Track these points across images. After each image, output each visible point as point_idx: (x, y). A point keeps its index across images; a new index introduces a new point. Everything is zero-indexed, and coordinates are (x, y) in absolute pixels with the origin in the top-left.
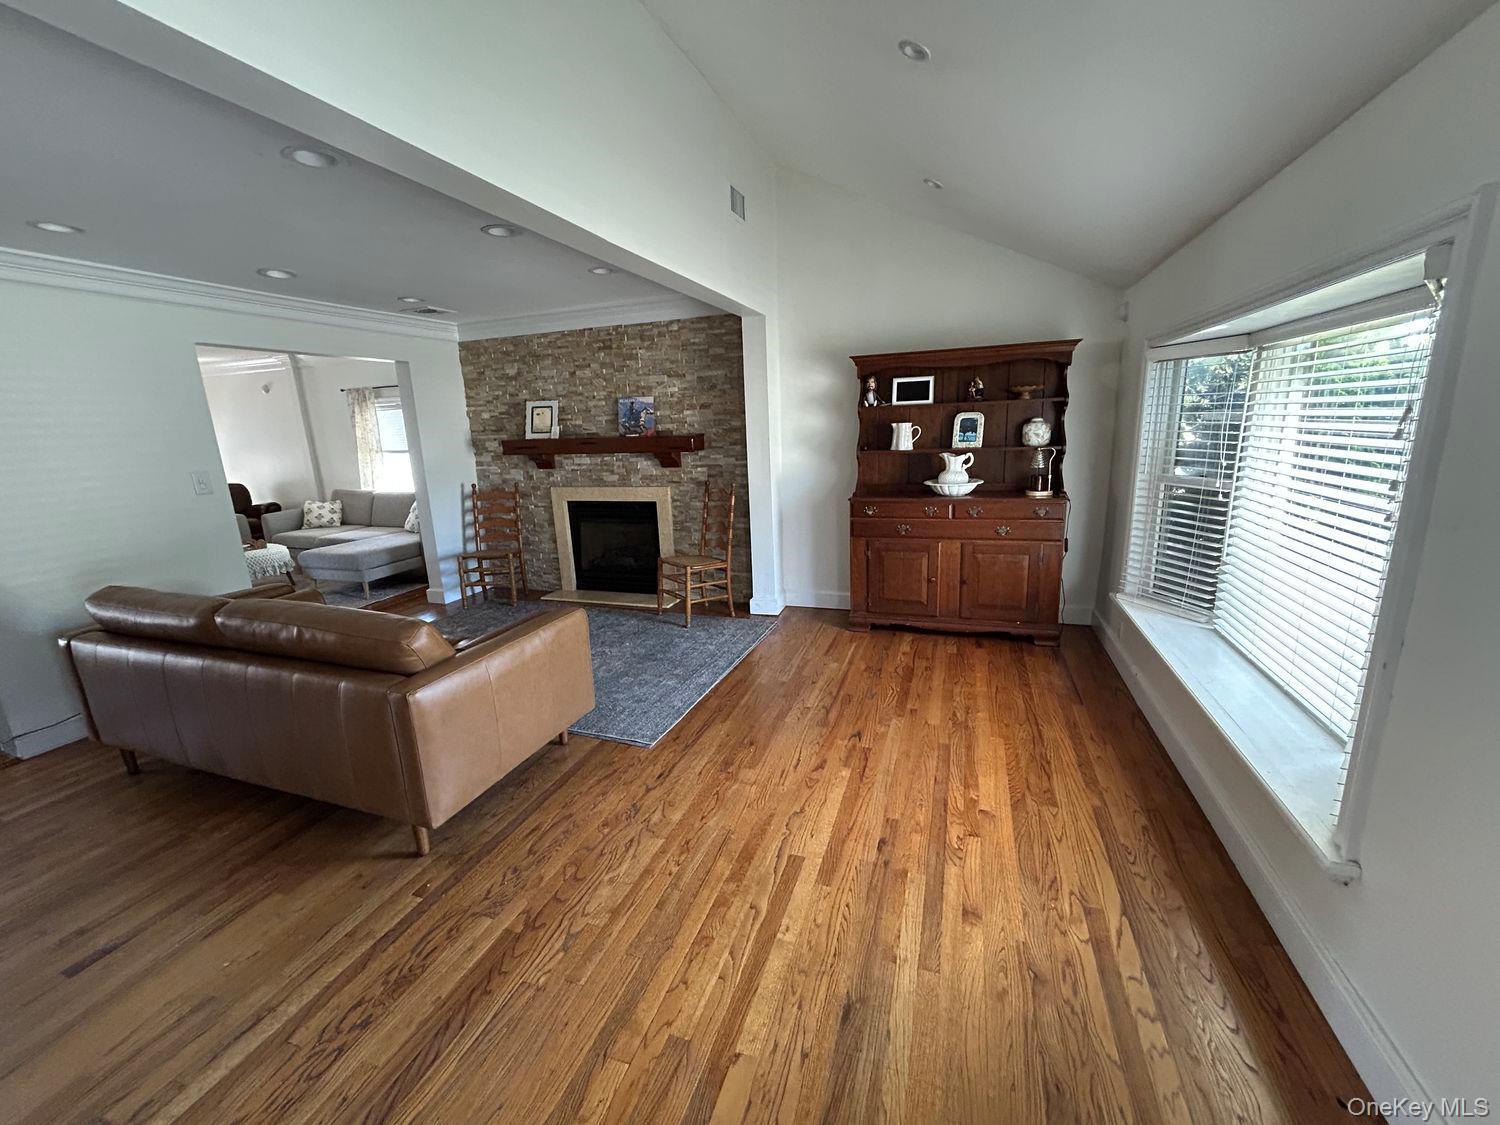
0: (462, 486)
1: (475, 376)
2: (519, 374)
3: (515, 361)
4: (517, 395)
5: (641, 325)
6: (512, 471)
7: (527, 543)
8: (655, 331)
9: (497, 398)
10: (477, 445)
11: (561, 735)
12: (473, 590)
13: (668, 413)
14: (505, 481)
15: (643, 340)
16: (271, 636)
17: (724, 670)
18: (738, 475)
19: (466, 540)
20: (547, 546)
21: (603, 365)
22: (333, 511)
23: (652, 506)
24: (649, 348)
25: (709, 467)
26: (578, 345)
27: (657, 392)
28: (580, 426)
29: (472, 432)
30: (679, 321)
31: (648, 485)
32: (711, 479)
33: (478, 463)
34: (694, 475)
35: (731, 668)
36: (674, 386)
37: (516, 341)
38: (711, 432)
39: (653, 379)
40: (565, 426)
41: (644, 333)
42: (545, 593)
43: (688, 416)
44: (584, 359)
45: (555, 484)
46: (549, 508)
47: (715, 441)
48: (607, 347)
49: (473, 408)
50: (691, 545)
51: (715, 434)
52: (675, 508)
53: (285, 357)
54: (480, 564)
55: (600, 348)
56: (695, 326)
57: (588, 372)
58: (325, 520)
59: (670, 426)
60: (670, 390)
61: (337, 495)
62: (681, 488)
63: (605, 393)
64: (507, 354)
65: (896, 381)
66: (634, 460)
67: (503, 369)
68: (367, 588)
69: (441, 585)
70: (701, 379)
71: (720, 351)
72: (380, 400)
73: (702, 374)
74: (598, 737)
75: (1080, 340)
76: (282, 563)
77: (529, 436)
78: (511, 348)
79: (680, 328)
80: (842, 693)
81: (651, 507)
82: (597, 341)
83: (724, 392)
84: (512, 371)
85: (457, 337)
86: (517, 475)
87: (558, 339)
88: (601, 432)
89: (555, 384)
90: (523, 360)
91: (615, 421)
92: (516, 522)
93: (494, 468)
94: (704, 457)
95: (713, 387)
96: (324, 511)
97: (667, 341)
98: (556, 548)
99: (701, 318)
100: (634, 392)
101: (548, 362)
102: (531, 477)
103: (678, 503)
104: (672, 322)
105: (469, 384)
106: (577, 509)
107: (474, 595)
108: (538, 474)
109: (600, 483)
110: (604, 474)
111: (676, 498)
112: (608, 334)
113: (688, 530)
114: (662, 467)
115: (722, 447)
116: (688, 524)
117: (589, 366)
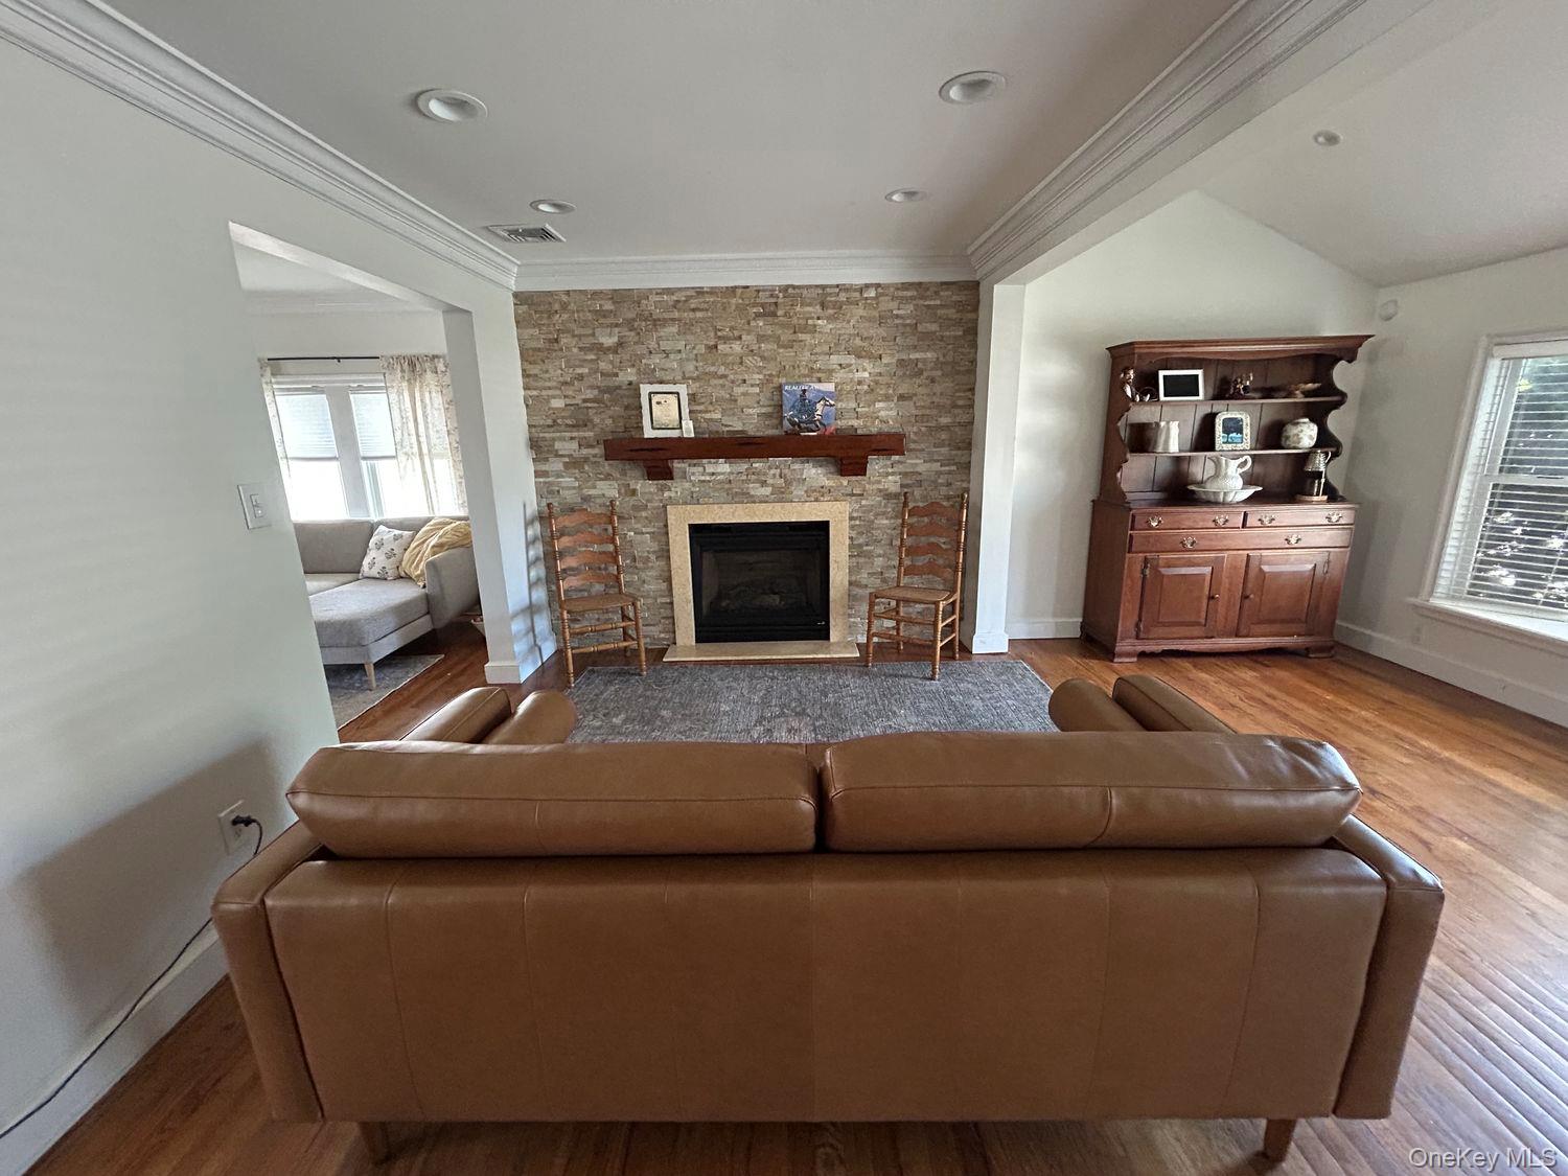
0: (522, 507)
1: (541, 344)
2: (620, 344)
3: (617, 325)
4: (616, 375)
5: (823, 287)
6: (600, 484)
8: (843, 296)
9: (581, 377)
10: (539, 447)
13: (853, 405)
14: (586, 499)
15: (823, 306)
18: (942, 485)
19: (531, 586)
20: (652, 587)
21: (761, 338)
23: (824, 526)
24: (830, 319)
25: (905, 474)
26: (724, 308)
27: (840, 375)
28: (720, 421)
29: (531, 427)
30: (878, 286)
31: (816, 500)
32: (906, 490)
33: (537, 474)
34: (882, 485)
36: (865, 370)
37: (619, 297)
38: (911, 430)
39: (835, 359)
41: (829, 299)
43: (882, 409)
44: (732, 328)
45: (672, 501)
46: (663, 535)
47: (916, 442)
48: (769, 313)
49: (535, 393)
51: (915, 433)
52: (852, 527)
55: (758, 315)
56: (900, 293)
57: (737, 347)
59: (855, 423)
60: (857, 375)
62: (864, 502)
63: (761, 377)
64: (604, 314)
65: (1162, 374)
66: (797, 466)
67: (593, 335)
68: (370, 670)
70: (901, 363)
71: (932, 327)
73: (905, 356)
75: (1370, 336)
77: (649, 433)
78: (608, 306)
79: (879, 295)
81: (821, 528)
82: (755, 305)
84: (609, 341)
85: (513, 285)
86: (608, 490)
87: (689, 298)
88: (752, 431)
89: (681, 361)
90: (629, 324)
91: (776, 415)
92: (614, 556)
93: (567, 480)
94: (899, 462)
95: (920, 373)
97: (859, 310)
99: (911, 284)
100: (805, 376)
101: (672, 329)
102: (634, 492)
103: (857, 522)
104: (867, 286)
105: (529, 356)
106: (705, 535)
108: (645, 487)
109: (745, 497)
110: (751, 485)
111: (855, 515)
112: (772, 296)
113: (869, 555)
114: (842, 475)
115: (923, 450)
116: (869, 548)
117: (740, 338)
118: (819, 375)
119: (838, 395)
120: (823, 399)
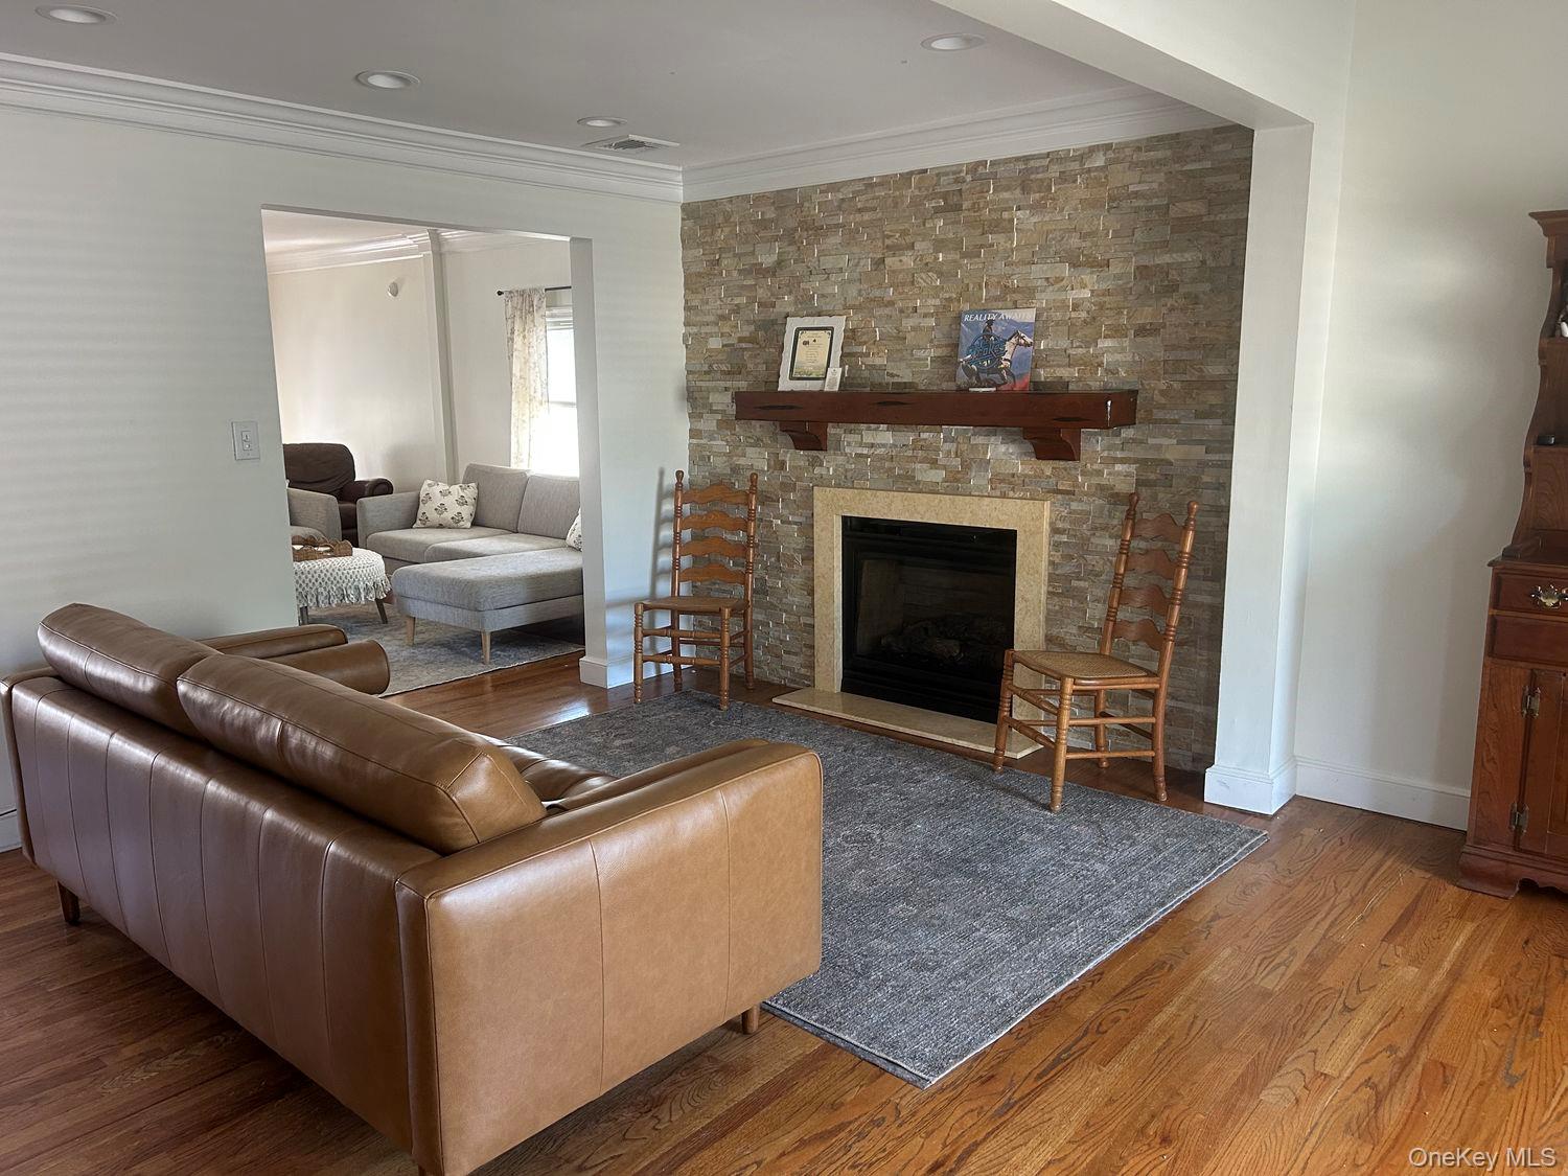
0: (662, 473)
1: (702, 267)
2: (780, 263)
3: (776, 239)
4: (773, 305)
5: (1026, 159)
6: (750, 451)
7: (762, 590)
8: (1054, 171)
9: (737, 310)
10: (694, 399)
11: (745, 1015)
12: (658, 669)
13: (1064, 343)
14: (735, 470)
15: (1025, 189)
16: (247, 731)
17: (1124, 929)
18: (1207, 486)
19: (656, 574)
20: (796, 599)
21: (940, 245)
22: (462, 502)
23: (1007, 539)
24: (1037, 208)
25: (1142, 463)
26: (896, 205)
27: (1043, 299)
28: (882, 368)
29: (689, 372)
30: (1108, 147)
31: (1004, 496)
32: (1145, 492)
33: (694, 433)
34: (1106, 478)
35: (1140, 929)
36: (1083, 287)
37: (782, 200)
38: (1154, 388)
39: (1038, 271)
40: (854, 367)
41: (1030, 177)
42: (784, 690)
43: (1108, 350)
44: (904, 233)
45: (823, 482)
46: (807, 528)
47: (1162, 407)
48: (951, 207)
49: (695, 330)
50: (1085, 629)
51: (1163, 393)
52: (1056, 546)
53: (423, 236)
54: (675, 620)
55: (937, 211)
56: (1144, 156)
57: (908, 260)
58: (448, 515)
59: (1064, 373)
60: (1072, 296)
61: (474, 474)
62: (1074, 506)
63: (938, 302)
64: (763, 224)
66: (980, 440)
67: (753, 253)
68: (487, 642)
69: (604, 653)
70: (1143, 272)
71: (1193, 208)
72: (555, 311)
73: (1145, 260)
74: (820, 1033)
76: (370, 584)
77: (785, 384)
78: (771, 215)
79: (1110, 162)
80: (1424, 1056)
81: (1003, 541)
82: (934, 196)
83: (1194, 299)
84: (767, 259)
85: (680, 194)
86: (757, 459)
87: (856, 193)
88: (922, 382)
89: (842, 284)
90: (790, 237)
91: (949, 361)
92: (745, 548)
93: (719, 444)
94: (1134, 440)
95: (1173, 288)
96: (448, 498)
97: (1079, 190)
98: (813, 605)
99: (1160, 139)
100: (996, 299)
101: (835, 240)
102: (782, 465)
103: (1065, 538)
104: (1092, 150)
105: (693, 283)
106: (863, 536)
107: (659, 677)
108: (794, 458)
109: (907, 483)
110: (918, 466)
111: (1060, 525)
112: (957, 181)
113: (1079, 596)
114: (1038, 459)
115: (1176, 422)
116: (1082, 584)
117: (912, 247)
118: (1016, 296)
119: (1038, 329)
120: (1016, 334)
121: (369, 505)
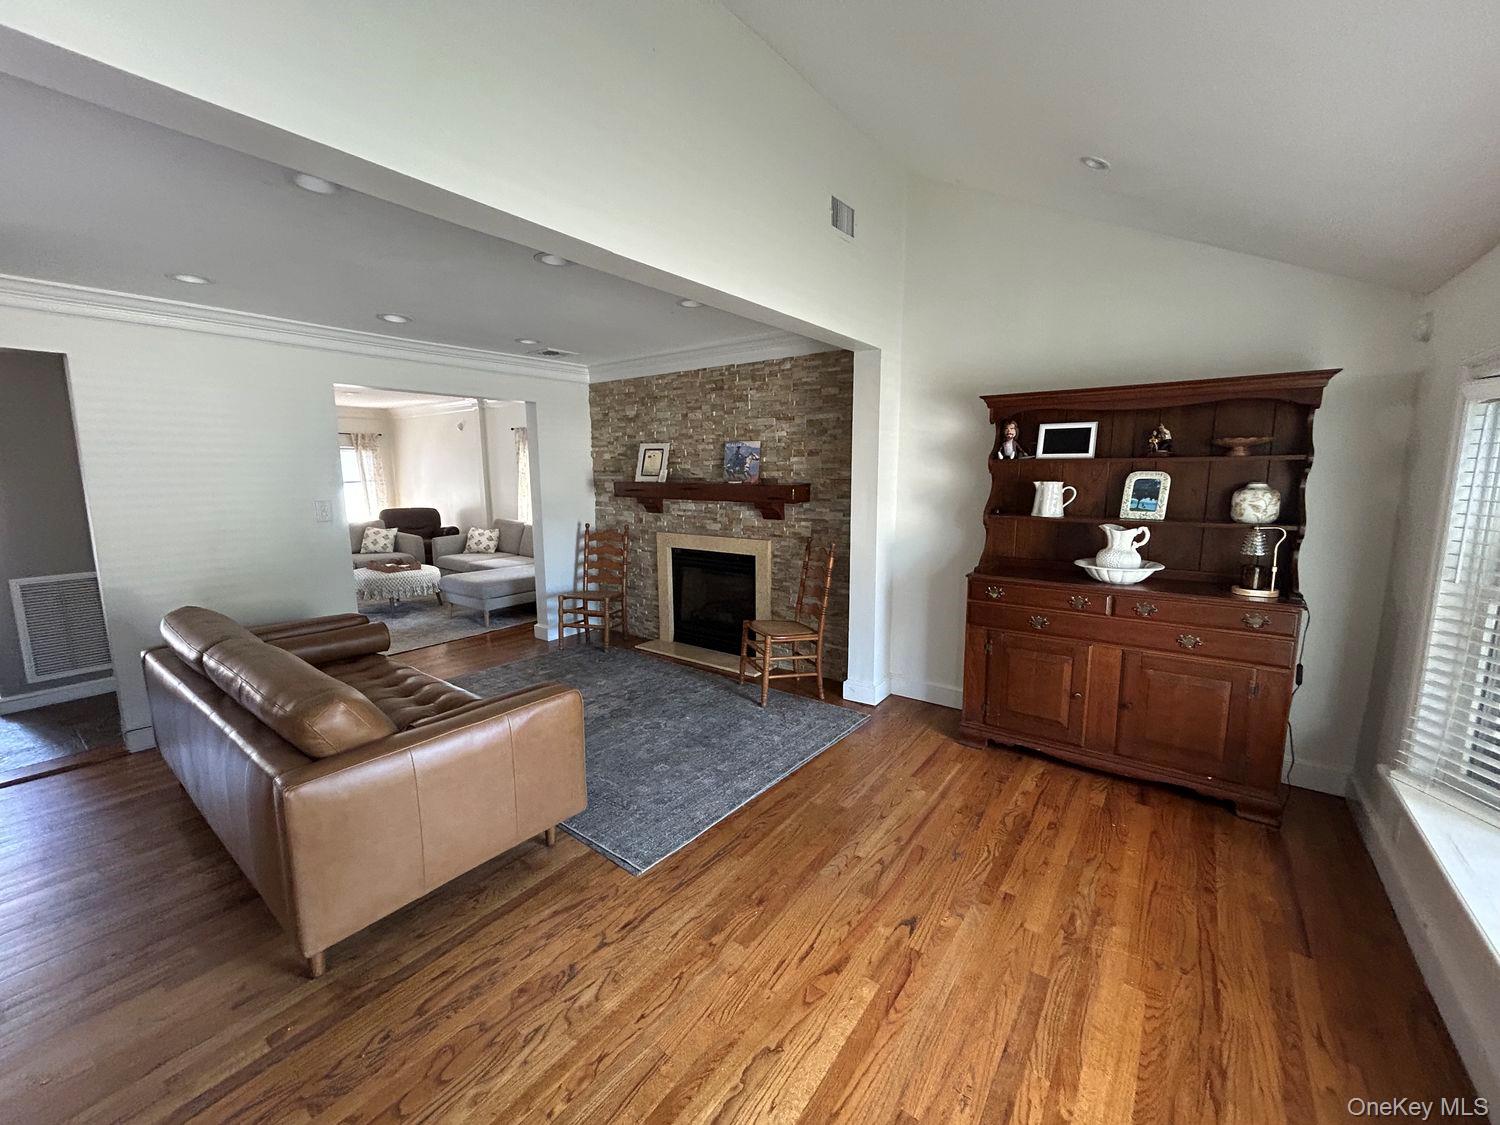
0: (579, 525)
1: (600, 417)
2: (637, 416)
3: (635, 403)
4: (635, 437)
5: (754, 364)
6: (626, 513)
7: (633, 587)
8: (767, 370)
9: (617, 439)
10: (597, 485)
11: (547, 832)
12: (579, 631)
13: (775, 459)
14: (618, 522)
15: (754, 379)
17: (778, 773)
19: (576, 579)
20: (650, 592)
21: (714, 407)
22: (490, 539)
23: (751, 560)
24: (759, 389)
25: (814, 521)
26: (692, 386)
27: (764, 436)
28: (689, 470)
29: (595, 471)
30: (792, 358)
31: (749, 538)
32: (815, 535)
33: (598, 503)
34: (797, 529)
35: (787, 774)
36: (783, 430)
37: (637, 383)
38: (818, 483)
39: (761, 421)
40: (675, 470)
41: (756, 373)
42: (644, 640)
43: (795, 463)
44: (697, 400)
45: (661, 530)
46: (654, 553)
47: (821, 492)
48: (719, 388)
49: (597, 449)
50: (790, 608)
51: (823, 485)
52: (775, 563)
54: (585, 604)
55: (713, 390)
56: (808, 363)
57: (699, 415)
58: (482, 547)
59: (775, 474)
60: (778, 434)
61: (496, 524)
62: (783, 543)
63: (714, 437)
64: (628, 395)
65: (1043, 428)
66: (737, 508)
67: (624, 410)
68: (487, 616)
69: (546, 623)
70: (810, 422)
71: (833, 391)
73: (811, 417)
74: (589, 844)
75: (1340, 370)
76: (430, 584)
77: (639, 478)
78: (632, 390)
79: (793, 366)
80: (914, 842)
81: (749, 561)
82: (709, 382)
83: (835, 437)
84: (631, 413)
85: (587, 379)
86: (629, 517)
87: (674, 380)
88: (708, 478)
89: (667, 426)
90: (642, 402)
91: (720, 466)
92: (622, 565)
93: (610, 509)
94: (810, 510)
95: (825, 431)
96: (483, 537)
97: (779, 380)
98: (657, 595)
99: (816, 355)
100: (741, 435)
101: (663, 404)
102: (641, 520)
103: (778, 560)
104: (785, 360)
105: (596, 426)
106: (681, 557)
107: (579, 634)
108: (647, 517)
109: (703, 530)
110: (708, 522)
111: (776, 553)
112: (721, 375)
113: (786, 590)
114: (764, 518)
115: (829, 500)
116: (787, 584)
117: (700, 408)
118: (752, 435)
119: (762, 452)
120: (751, 454)
121: (439, 542)
